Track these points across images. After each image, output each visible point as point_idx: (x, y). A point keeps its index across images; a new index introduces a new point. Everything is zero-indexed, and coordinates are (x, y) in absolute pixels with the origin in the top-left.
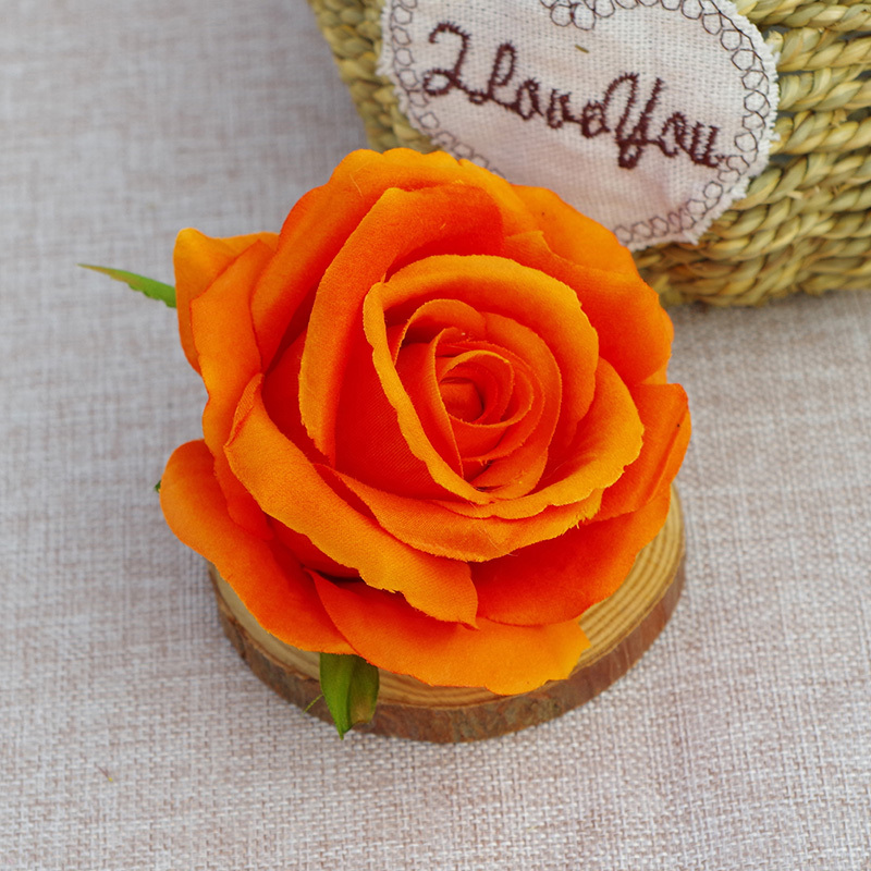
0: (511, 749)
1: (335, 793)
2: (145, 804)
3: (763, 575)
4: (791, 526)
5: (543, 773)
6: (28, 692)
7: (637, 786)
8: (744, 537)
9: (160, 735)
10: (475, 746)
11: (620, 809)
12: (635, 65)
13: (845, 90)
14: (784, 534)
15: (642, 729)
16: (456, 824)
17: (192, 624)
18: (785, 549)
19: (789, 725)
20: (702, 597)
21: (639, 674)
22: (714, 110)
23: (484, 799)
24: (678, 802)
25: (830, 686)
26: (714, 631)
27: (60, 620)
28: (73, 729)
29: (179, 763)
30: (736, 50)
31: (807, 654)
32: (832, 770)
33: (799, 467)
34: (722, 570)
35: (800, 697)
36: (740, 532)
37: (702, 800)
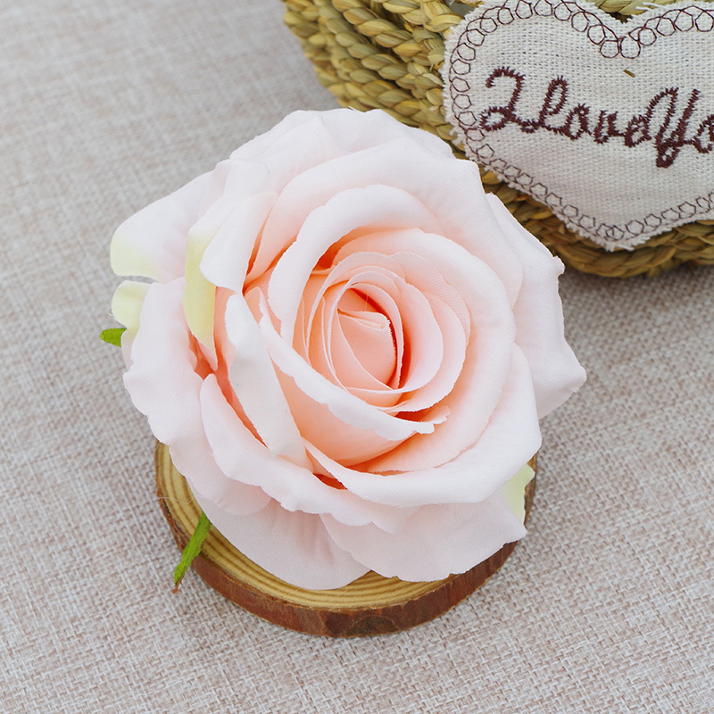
12: (674, 81)
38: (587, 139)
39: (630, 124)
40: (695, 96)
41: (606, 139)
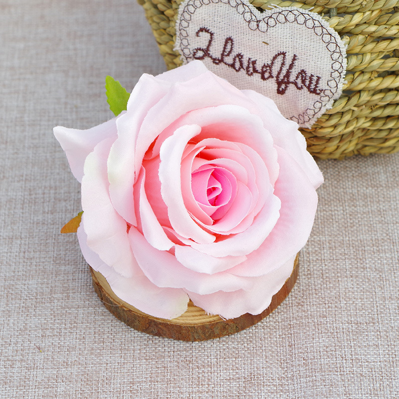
0: (217, 345)
1: (139, 361)
2: (55, 362)
3: (333, 275)
4: (347, 254)
5: (230, 356)
6: (8, 312)
7: (271, 364)
8: (326, 258)
9: (64, 333)
10: (201, 344)
11: (263, 373)
12: (285, 48)
13: (377, 63)
14: (344, 258)
15: (275, 339)
16: (191, 377)
17: (81, 286)
18: (344, 264)
19: (340, 340)
20: (305, 283)
21: (276, 315)
22: (319, 69)
23: (204, 366)
24: (289, 371)
25: (359, 325)
26: (310, 298)
27: (24, 282)
28: (26, 329)
29: (71, 345)
30: (329, 43)
31: (350, 310)
32: (358, 361)
33: (352, 229)
34: (315, 272)
35: (346, 329)
36: (324, 256)
37: (300, 371)
38: (243, 72)
39: (263, 67)
40: (295, 58)
41: (252, 74)
